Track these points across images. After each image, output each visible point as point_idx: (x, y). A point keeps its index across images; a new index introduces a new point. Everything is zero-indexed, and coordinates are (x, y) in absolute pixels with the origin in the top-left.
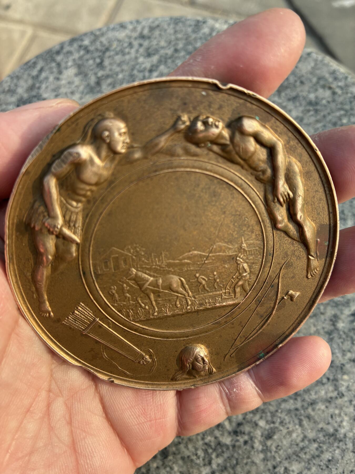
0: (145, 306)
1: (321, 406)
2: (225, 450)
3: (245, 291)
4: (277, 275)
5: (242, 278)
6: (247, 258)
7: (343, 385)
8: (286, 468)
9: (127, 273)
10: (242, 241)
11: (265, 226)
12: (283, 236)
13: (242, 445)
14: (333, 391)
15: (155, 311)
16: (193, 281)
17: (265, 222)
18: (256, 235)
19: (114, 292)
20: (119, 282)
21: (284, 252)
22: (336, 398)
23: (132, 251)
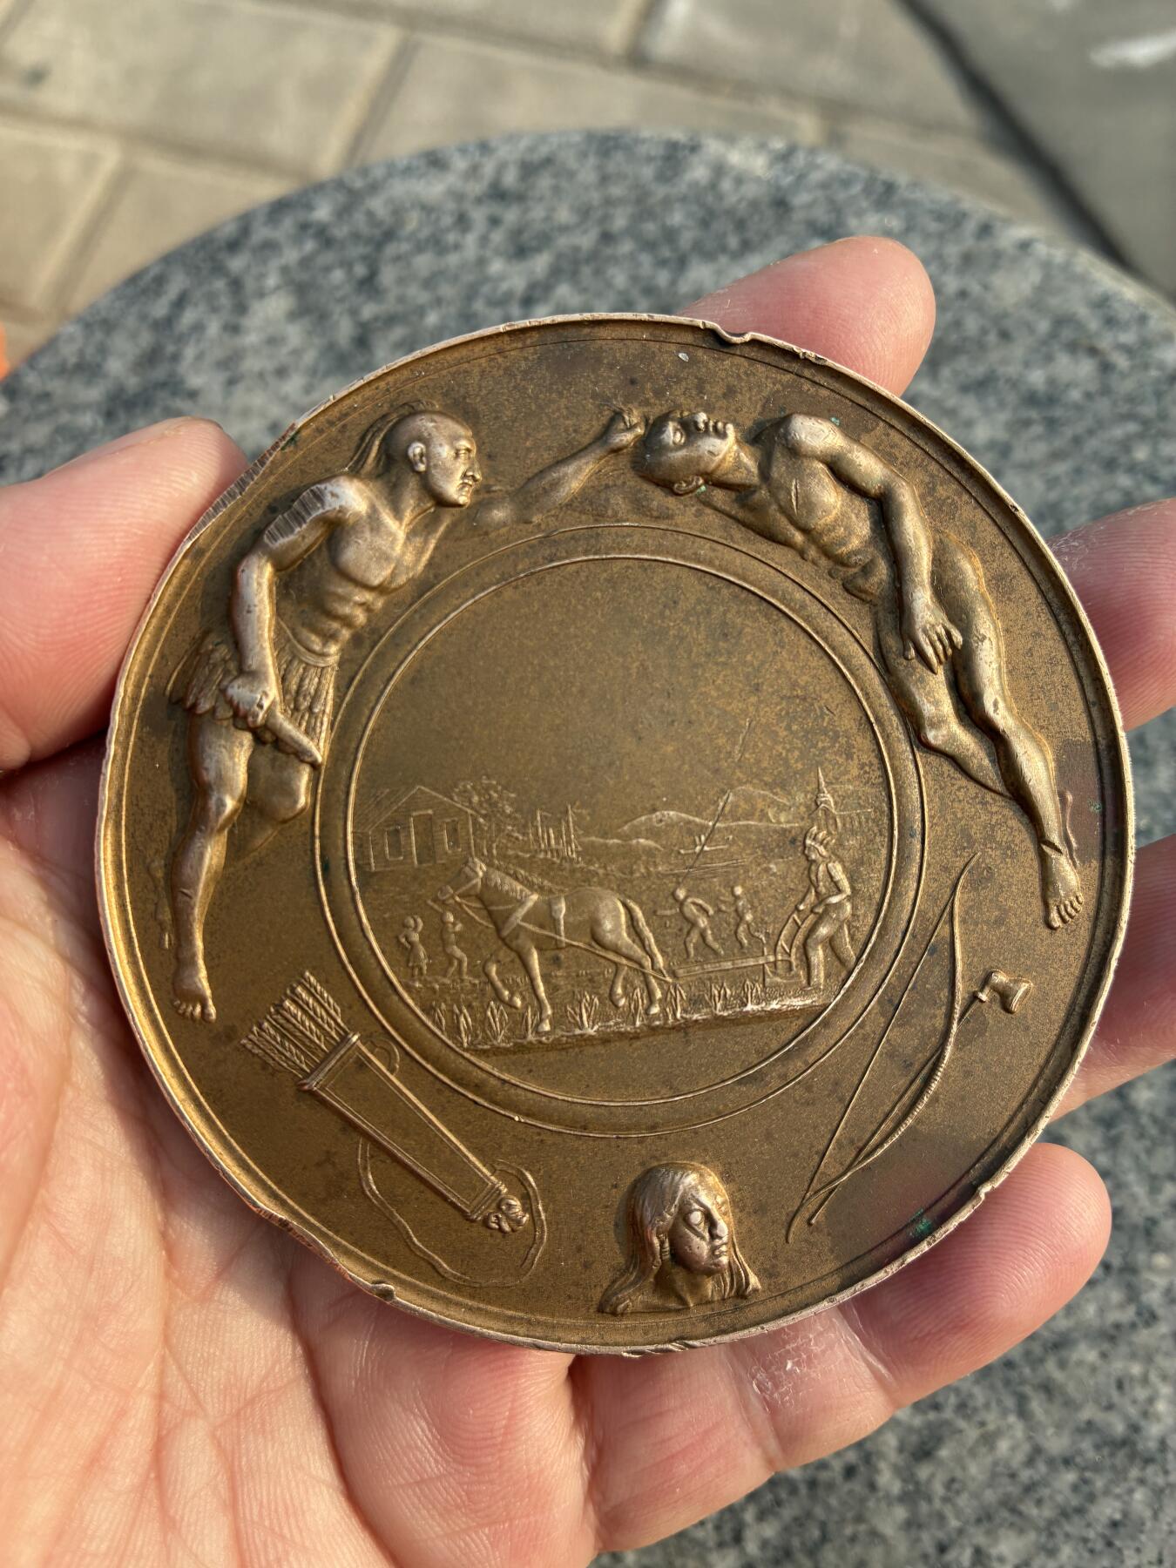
0: (512, 994)
1: (1087, 1353)
2: (783, 1495)
3: (842, 962)
4: (945, 908)
5: (826, 912)
6: (840, 844)
7: (1153, 1286)
8: (978, 1552)
9: (459, 874)
10: (819, 784)
11: (887, 738)
12: (949, 775)
13: (839, 1478)
14: (1122, 1306)
15: (543, 1016)
16: (668, 912)
17: (887, 723)
18: (862, 766)
19: (415, 937)
20: (430, 902)
21: (958, 827)
22: (1133, 1326)
23: (476, 799)
